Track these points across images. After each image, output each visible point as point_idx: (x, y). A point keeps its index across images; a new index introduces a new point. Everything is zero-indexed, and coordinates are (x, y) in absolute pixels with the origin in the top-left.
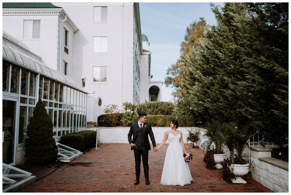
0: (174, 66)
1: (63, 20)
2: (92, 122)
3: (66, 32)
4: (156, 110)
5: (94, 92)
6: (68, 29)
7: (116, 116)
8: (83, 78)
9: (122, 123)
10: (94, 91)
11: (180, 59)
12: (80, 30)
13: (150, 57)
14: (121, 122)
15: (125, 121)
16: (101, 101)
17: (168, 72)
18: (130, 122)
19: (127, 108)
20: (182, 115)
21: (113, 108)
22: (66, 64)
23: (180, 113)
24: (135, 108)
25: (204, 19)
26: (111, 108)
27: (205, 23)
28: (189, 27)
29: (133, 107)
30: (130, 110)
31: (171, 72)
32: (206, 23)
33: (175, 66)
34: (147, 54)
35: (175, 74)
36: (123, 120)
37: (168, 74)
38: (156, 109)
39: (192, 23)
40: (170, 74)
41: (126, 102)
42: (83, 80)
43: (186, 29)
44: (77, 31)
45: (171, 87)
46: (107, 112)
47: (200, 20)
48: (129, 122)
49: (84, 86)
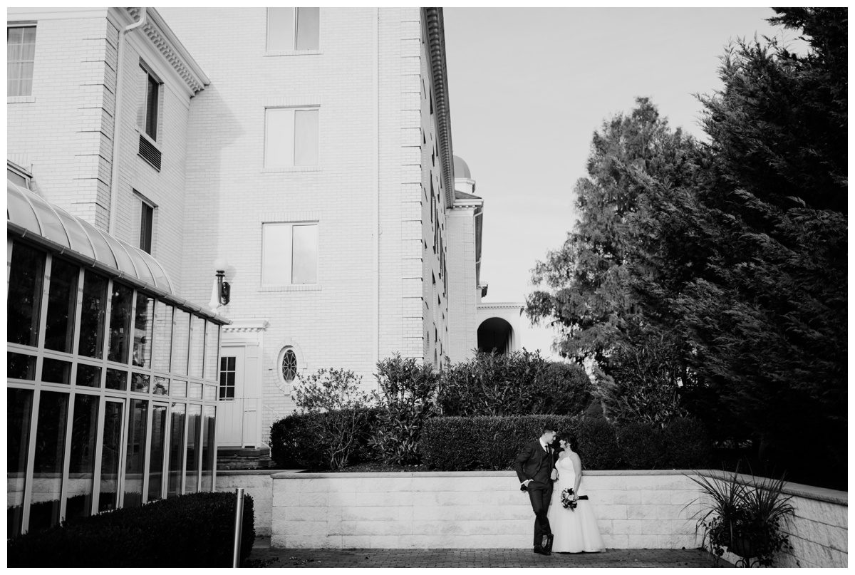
0: (555, 257)
1: (130, 23)
2: (254, 447)
3: (154, 85)
4: (524, 393)
5: (267, 324)
6: (162, 74)
7: (350, 419)
8: (220, 269)
9: (376, 451)
10: (267, 320)
11: (578, 232)
12: (214, 83)
13: (482, 215)
14: (370, 449)
15: (390, 445)
16: (294, 359)
17: (537, 276)
18: (410, 446)
19: (399, 384)
20: (642, 412)
21: (334, 384)
22: (148, 211)
23: (634, 407)
24: (433, 385)
25: (649, 100)
26: (325, 384)
27: (654, 115)
28: (602, 134)
29: (424, 378)
30: (408, 394)
31: (545, 275)
32: (657, 114)
33: (559, 258)
34: (470, 206)
35: (560, 281)
36: (380, 440)
37: (536, 282)
38: (524, 390)
39: (609, 121)
40: (544, 282)
41: (393, 357)
42: (221, 274)
43: (591, 138)
44: (202, 90)
45: (547, 326)
46: (308, 403)
47: (638, 106)
48: (407, 446)
49: (227, 301)
